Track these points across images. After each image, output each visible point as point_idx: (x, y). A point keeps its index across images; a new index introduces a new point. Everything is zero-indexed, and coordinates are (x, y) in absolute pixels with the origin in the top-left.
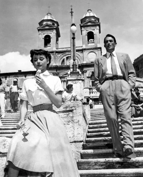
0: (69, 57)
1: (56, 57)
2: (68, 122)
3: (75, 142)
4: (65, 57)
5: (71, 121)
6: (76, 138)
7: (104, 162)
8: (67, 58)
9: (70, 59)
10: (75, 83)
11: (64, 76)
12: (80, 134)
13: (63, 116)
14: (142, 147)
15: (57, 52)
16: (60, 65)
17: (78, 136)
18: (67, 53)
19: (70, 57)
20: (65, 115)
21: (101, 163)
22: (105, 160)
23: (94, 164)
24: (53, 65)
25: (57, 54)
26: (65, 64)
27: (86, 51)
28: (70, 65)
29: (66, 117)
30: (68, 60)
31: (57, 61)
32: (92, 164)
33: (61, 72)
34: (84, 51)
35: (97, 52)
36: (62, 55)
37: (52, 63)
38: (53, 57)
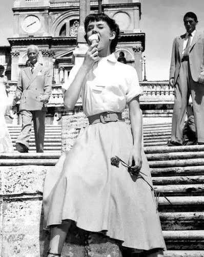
0: (74, 20)
1: (50, 20)
4: (67, 21)
7: (192, 219)
8: (72, 22)
9: (77, 25)
11: (64, 58)
15: (50, 10)
16: (57, 35)
18: (73, 13)
19: (78, 20)
21: (185, 220)
22: (194, 214)
23: (173, 222)
24: (44, 36)
25: (51, 13)
26: (67, 36)
27: (109, 9)
28: (77, 38)
30: (74, 26)
31: (51, 27)
32: (169, 222)
33: (59, 50)
34: (105, 9)
35: (131, 13)
36: (61, 17)
37: (42, 32)
38: (44, 19)
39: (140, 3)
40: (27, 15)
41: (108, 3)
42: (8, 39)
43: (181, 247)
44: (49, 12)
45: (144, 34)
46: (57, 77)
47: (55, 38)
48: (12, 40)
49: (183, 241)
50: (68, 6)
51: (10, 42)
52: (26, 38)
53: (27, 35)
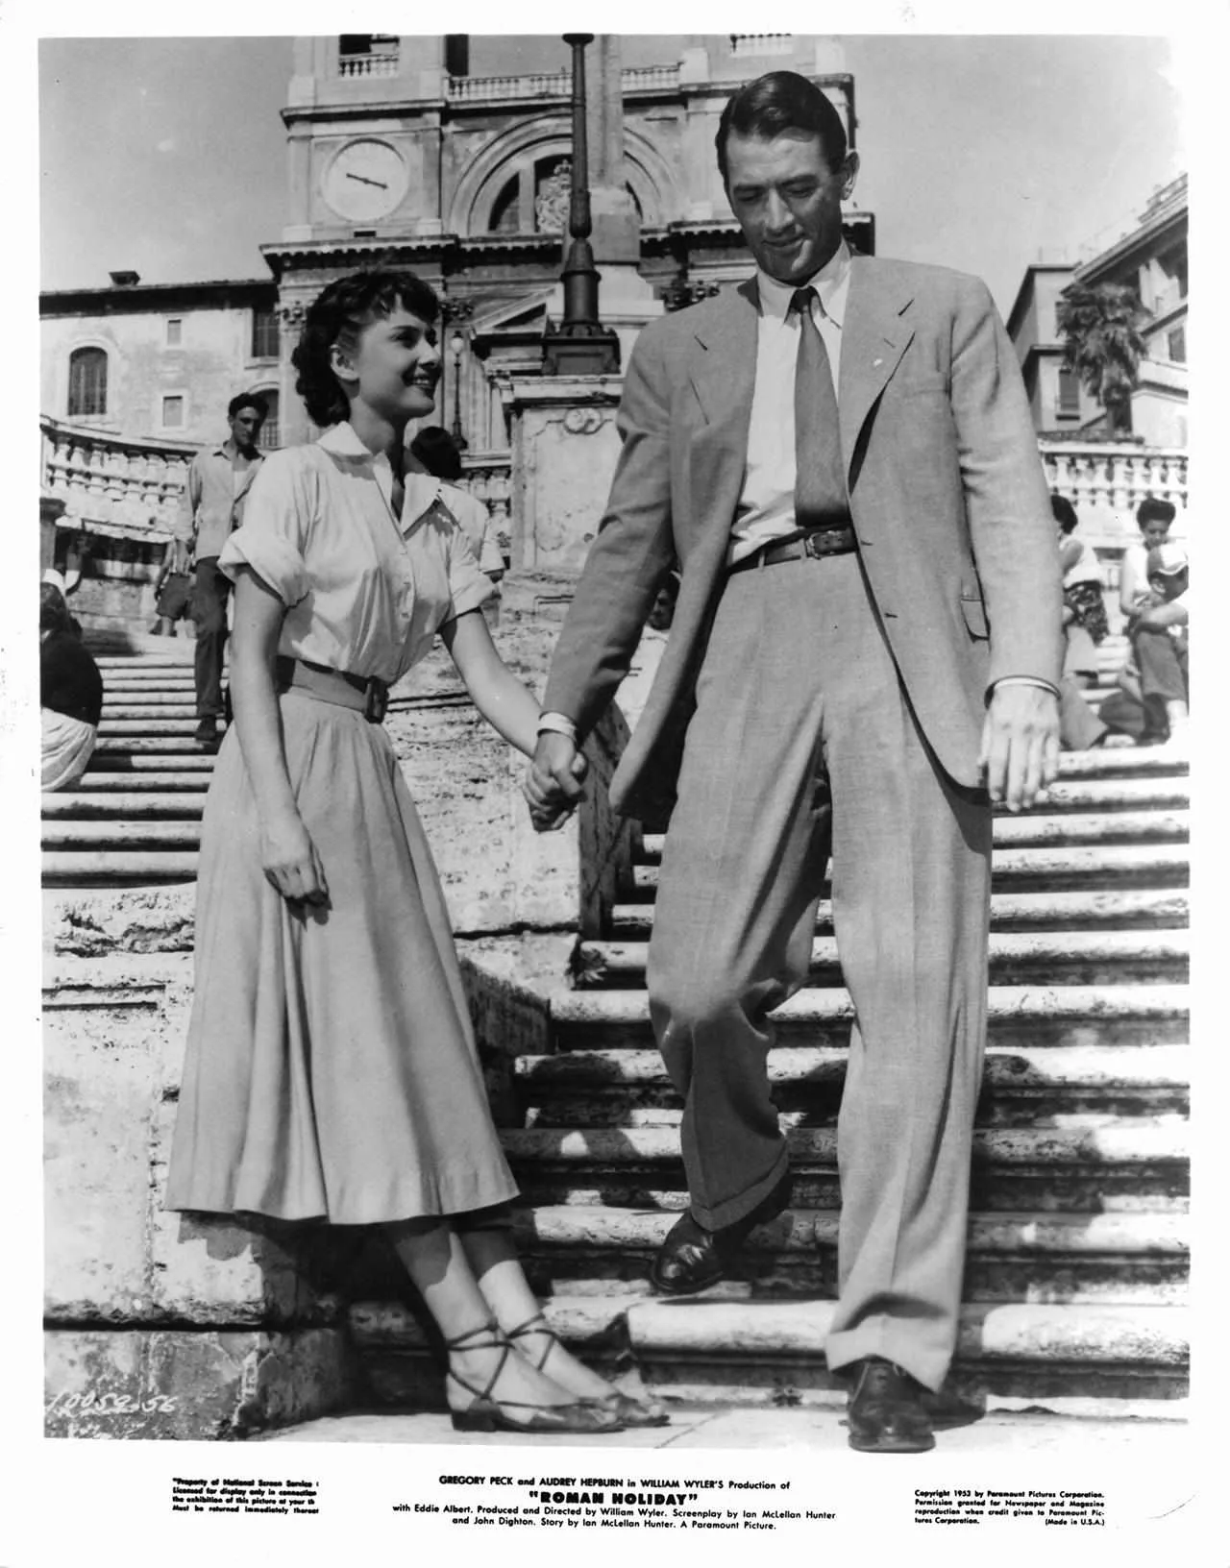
0: (556, 159)
1: (447, 161)
2: (476, 781)
3: (518, 929)
4: (523, 165)
5: (492, 771)
6: (531, 898)
8: (544, 170)
9: (565, 180)
10: (583, 431)
11: (513, 331)
12: (560, 872)
13: (434, 734)
14: (1002, 984)
15: (451, 113)
16: (481, 228)
17: (539, 886)
18: (548, 123)
20: (452, 724)
24: (420, 232)
25: (451, 127)
26: (526, 228)
27: (710, 106)
29: (458, 742)
30: (554, 186)
31: (453, 191)
32: (622, 1092)
33: (489, 297)
34: (691, 106)
36: (498, 145)
37: (413, 214)
38: (421, 154)
39: (852, 78)
40: (345, 140)
41: (704, 79)
42: (261, 248)
43: (633, 1194)
44: (444, 122)
45: (872, 217)
46: (479, 418)
47: (471, 240)
48: (279, 251)
49: (635, 1170)
50: (528, 94)
51: (274, 261)
52: (341, 242)
53: (347, 228)
